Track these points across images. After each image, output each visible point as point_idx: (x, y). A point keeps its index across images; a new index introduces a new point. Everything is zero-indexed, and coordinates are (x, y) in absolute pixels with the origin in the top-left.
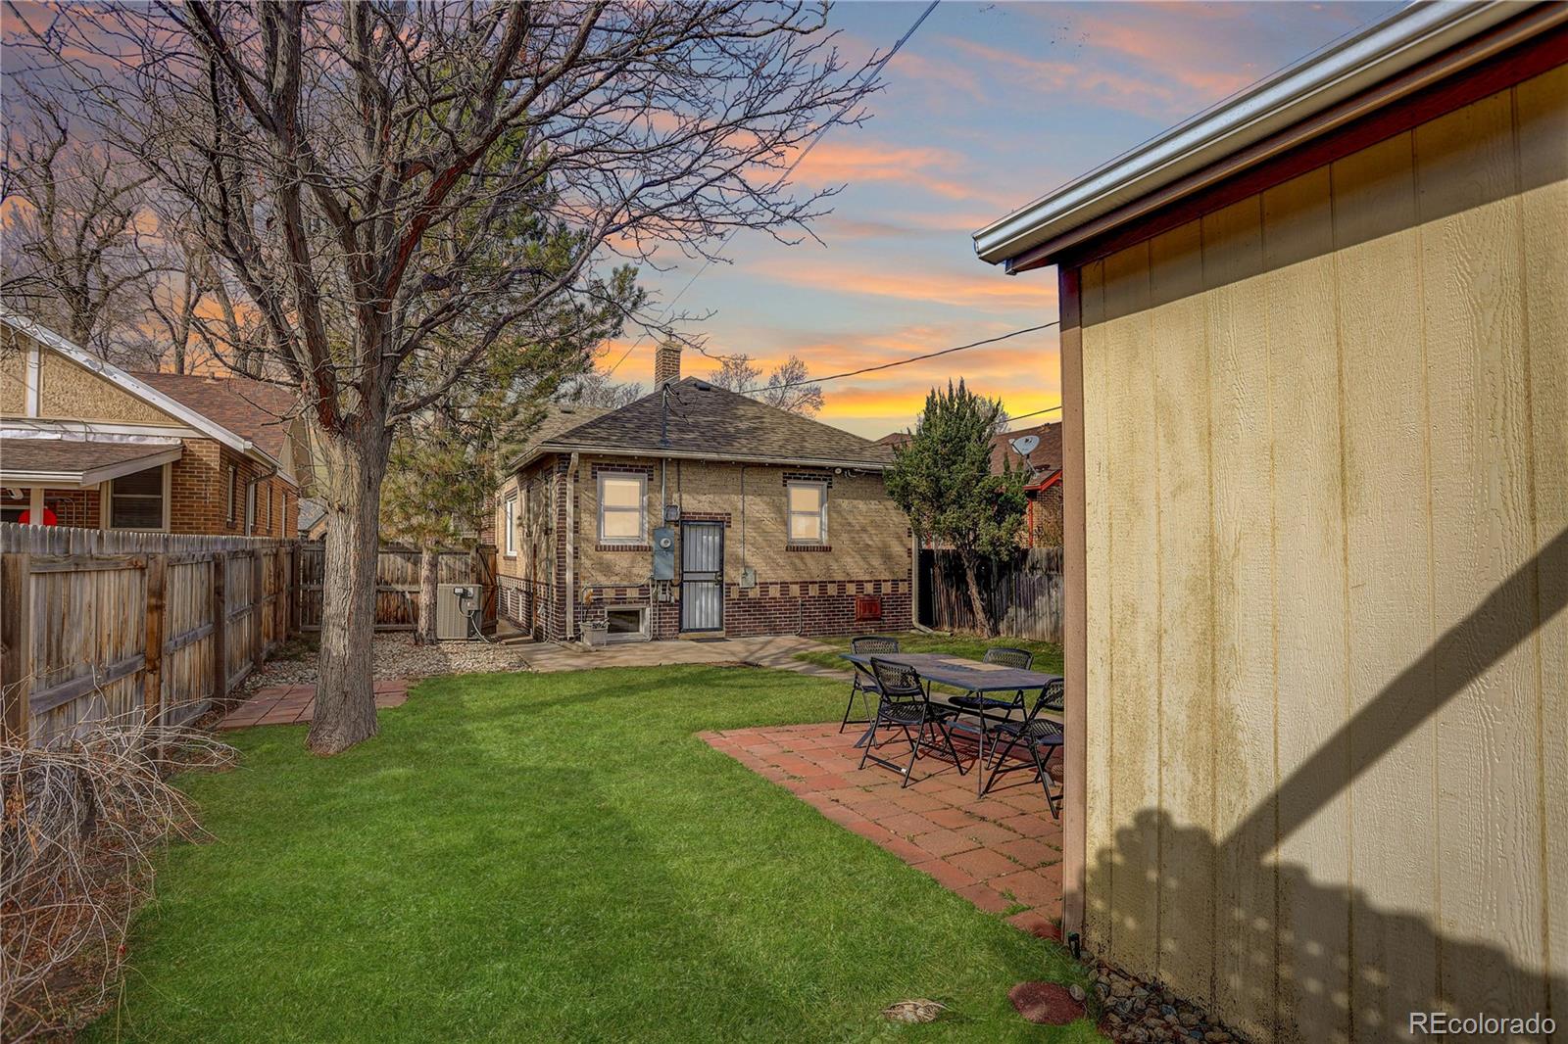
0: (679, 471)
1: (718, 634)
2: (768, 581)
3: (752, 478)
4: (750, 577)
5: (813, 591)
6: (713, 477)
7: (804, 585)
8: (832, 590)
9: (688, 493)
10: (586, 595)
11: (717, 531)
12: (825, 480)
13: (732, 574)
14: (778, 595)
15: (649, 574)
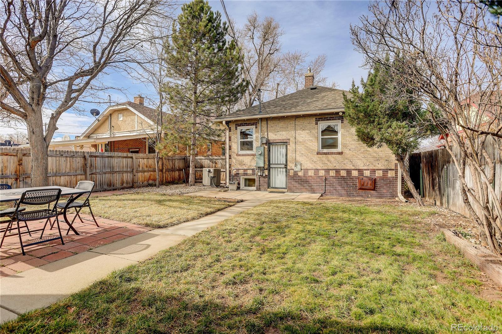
0: (267, 123)
1: (284, 190)
2: (308, 168)
3: (299, 122)
4: (299, 167)
5: (332, 173)
6: (281, 124)
7: (327, 171)
8: (343, 173)
9: (271, 132)
10: (234, 172)
11: (285, 147)
12: (340, 119)
13: (291, 165)
14: (313, 175)
15: (255, 165)
